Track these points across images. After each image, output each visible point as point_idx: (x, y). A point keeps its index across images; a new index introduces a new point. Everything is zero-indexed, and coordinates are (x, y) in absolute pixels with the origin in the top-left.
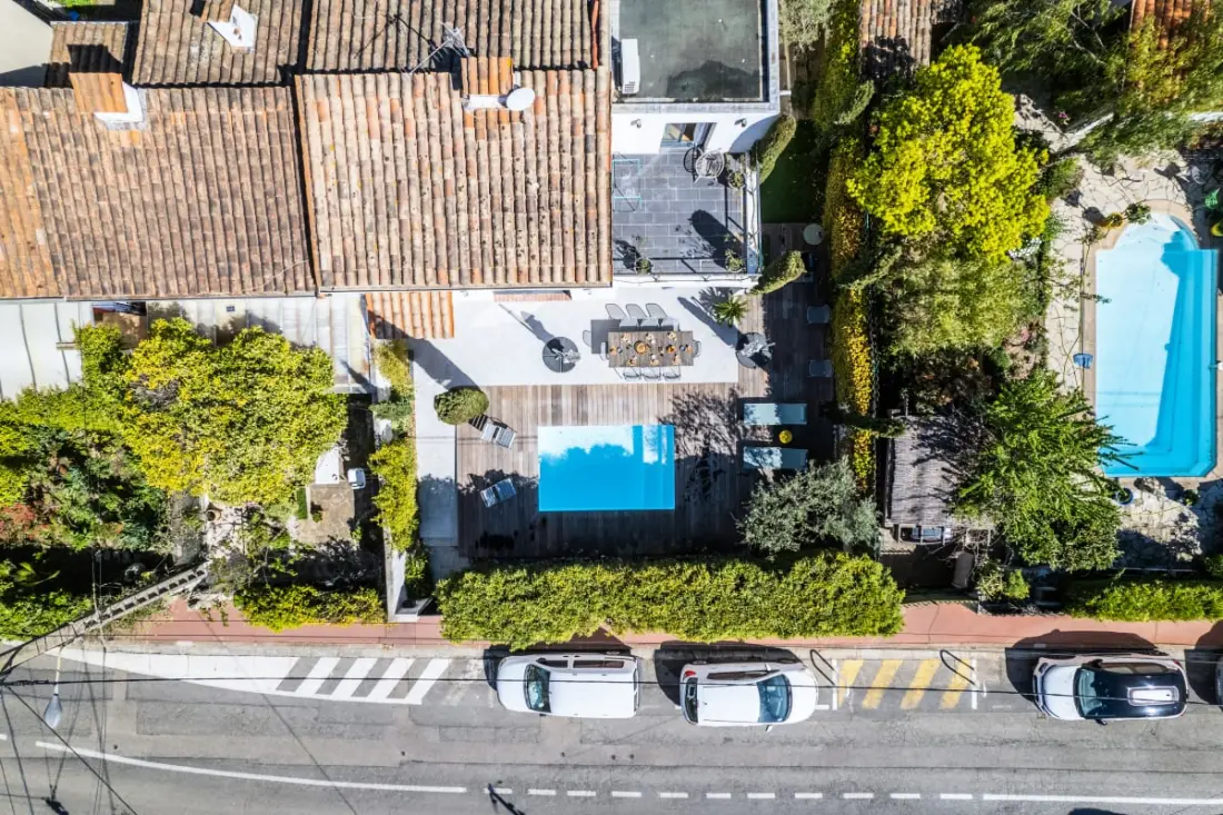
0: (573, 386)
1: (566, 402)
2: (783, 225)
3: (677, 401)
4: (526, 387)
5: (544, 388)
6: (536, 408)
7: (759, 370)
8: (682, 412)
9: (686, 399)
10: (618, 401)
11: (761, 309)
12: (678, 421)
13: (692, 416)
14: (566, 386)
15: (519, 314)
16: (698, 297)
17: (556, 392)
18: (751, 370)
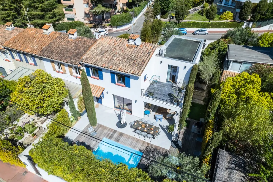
0: (120, 132)
1: (116, 135)
2: (195, 120)
3: (147, 147)
4: (108, 127)
5: (112, 130)
6: (107, 133)
7: (177, 149)
8: (147, 151)
9: (151, 148)
10: (130, 140)
11: (182, 135)
12: (145, 153)
13: (150, 153)
14: (119, 132)
15: (117, 113)
16: (165, 126)
17: (115, 131)
18: (174, 149)
